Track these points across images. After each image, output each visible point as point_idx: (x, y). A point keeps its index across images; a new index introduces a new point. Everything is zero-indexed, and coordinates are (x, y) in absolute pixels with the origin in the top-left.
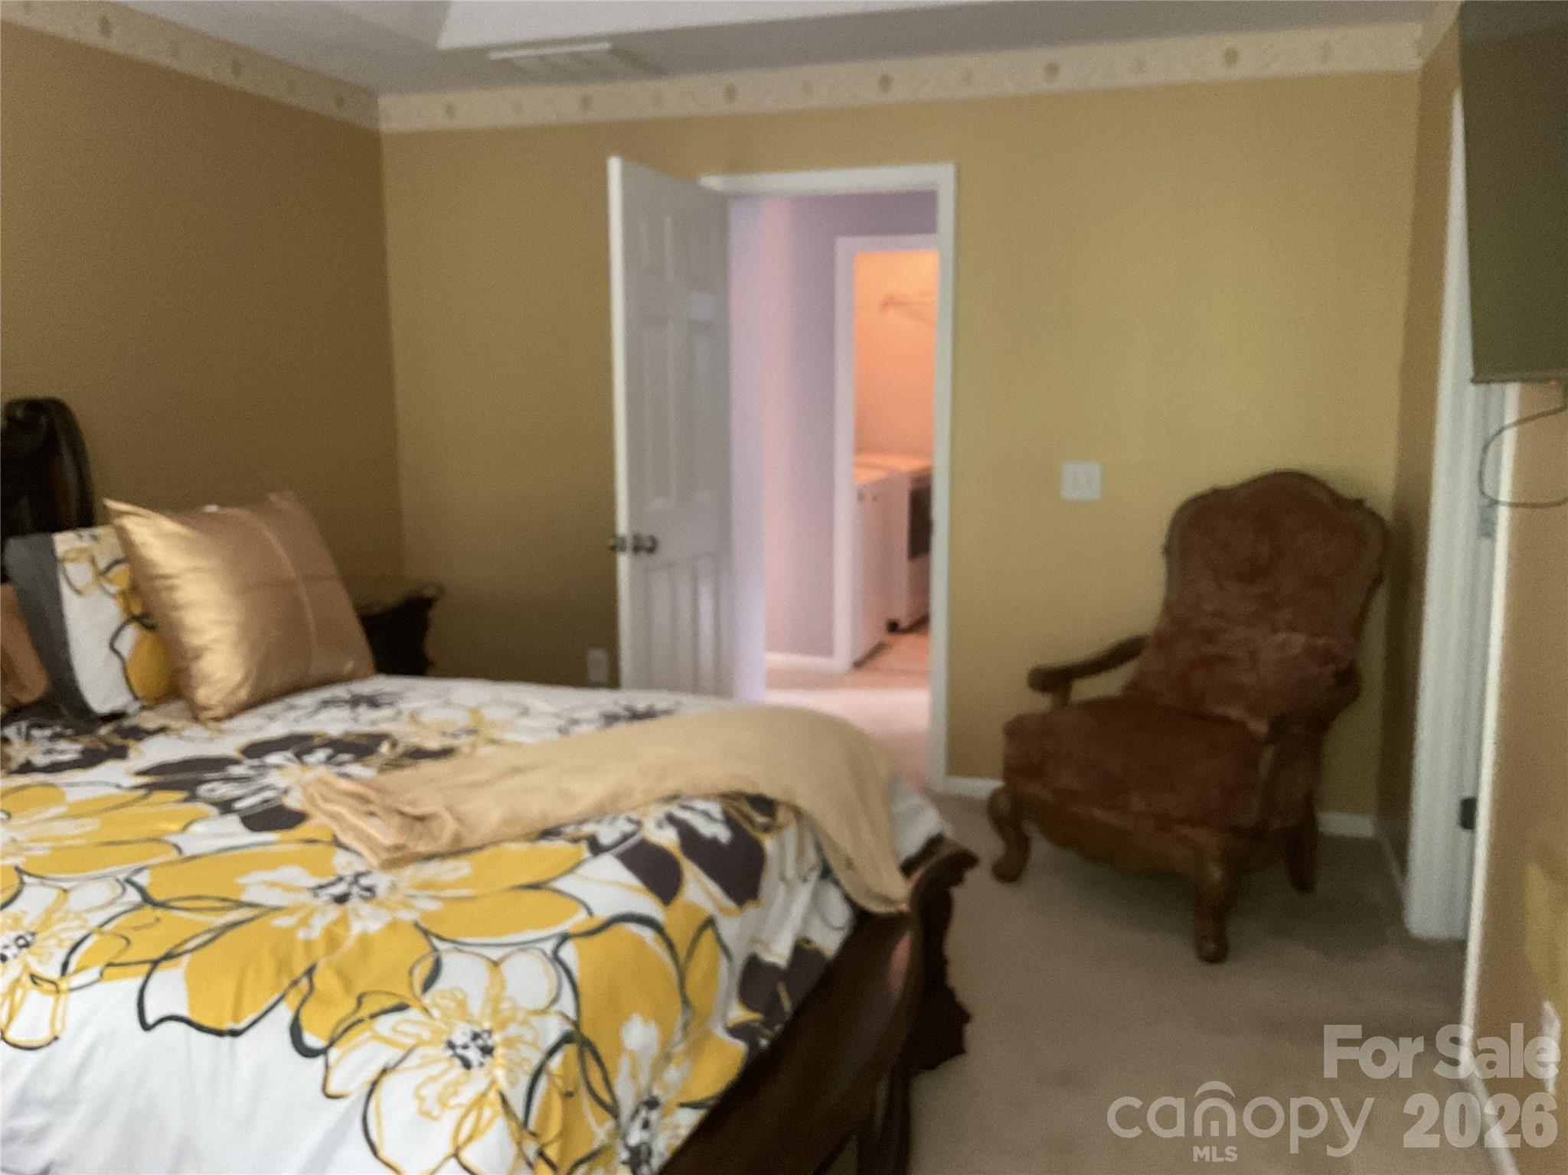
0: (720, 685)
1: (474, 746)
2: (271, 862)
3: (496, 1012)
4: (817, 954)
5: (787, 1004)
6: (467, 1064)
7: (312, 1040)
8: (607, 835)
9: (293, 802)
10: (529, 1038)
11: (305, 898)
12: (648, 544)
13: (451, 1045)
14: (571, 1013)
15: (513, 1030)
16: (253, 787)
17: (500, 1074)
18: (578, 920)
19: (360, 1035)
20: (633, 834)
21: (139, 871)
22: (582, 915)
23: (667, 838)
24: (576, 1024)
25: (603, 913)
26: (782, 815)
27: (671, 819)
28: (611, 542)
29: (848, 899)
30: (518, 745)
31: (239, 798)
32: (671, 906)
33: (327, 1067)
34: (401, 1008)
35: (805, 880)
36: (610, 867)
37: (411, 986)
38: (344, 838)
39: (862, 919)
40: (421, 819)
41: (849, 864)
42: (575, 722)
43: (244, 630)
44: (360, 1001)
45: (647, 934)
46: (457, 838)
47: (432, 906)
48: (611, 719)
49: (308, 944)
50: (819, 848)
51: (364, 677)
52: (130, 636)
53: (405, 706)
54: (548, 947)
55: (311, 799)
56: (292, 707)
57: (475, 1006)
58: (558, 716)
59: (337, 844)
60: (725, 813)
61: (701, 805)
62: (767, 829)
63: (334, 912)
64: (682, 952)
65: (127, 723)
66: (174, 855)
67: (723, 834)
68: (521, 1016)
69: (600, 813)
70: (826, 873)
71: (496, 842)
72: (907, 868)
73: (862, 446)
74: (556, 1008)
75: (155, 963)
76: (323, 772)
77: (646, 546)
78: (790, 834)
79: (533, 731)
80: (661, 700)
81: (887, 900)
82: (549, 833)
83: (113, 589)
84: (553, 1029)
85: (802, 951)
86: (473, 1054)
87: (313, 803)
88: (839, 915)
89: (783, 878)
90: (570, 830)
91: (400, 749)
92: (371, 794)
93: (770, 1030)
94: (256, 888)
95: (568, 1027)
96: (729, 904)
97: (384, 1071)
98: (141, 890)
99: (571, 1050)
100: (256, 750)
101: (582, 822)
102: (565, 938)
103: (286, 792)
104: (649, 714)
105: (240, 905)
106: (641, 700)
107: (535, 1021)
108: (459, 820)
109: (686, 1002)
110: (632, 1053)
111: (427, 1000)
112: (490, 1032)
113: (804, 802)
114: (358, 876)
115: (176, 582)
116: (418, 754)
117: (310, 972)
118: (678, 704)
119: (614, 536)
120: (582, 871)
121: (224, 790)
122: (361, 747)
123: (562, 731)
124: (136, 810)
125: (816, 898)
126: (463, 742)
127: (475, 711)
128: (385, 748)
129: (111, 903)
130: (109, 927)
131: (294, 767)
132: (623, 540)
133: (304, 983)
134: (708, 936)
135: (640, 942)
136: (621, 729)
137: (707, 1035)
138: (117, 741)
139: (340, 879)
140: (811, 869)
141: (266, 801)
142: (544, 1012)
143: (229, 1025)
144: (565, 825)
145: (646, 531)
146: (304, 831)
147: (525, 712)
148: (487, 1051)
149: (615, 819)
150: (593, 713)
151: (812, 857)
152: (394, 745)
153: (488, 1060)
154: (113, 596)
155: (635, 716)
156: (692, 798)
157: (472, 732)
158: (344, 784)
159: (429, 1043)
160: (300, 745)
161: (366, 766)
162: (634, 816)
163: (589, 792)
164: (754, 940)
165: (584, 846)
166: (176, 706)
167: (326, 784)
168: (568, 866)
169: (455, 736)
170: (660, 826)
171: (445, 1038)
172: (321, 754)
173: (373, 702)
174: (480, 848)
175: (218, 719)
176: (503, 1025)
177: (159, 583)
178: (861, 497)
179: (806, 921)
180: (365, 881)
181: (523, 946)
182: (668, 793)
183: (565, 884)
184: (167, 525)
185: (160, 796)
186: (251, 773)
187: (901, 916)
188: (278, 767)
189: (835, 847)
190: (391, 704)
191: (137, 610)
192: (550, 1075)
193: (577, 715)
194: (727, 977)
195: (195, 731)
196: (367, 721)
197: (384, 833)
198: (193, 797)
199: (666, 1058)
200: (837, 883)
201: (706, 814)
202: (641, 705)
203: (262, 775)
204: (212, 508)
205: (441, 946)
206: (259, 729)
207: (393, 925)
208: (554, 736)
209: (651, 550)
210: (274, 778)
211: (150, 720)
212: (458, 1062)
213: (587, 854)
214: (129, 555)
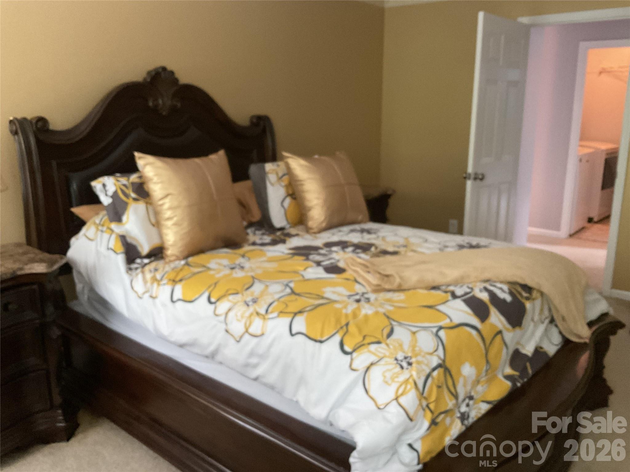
0: (507, 237)
1: (406, 252)
2: (334, 285)
3: (413, 350)
4: (545, 354)
5: (530, 371)
6: (402, 367)
7: (347, 348)
8: (459, 291)
9: (341, 265)
10: (426, 362)
11: (345, 299)
12: (480, 177)
13: (396, 359)
14: (442, 356)
15: (420, 358)
16: (327, 258)
17: (414, 373)
18: (445, 322)
19: (364, 350)
20: (470, 293)
21: (291, 282)
22: (448, 321)
23: (484, 296)
24: (444, 361)
25: (456, 321)
26: (535, 294)
27: (486, 289)
28: (464, 175)
29: (561, 333)
30: (423, 253)
31: (323, 261)
32: (484, 323)
33: (352, 359)
34: (379, 342)
35: (543, 323)
36: (459, 304)
37: (382, 336)
38: (360, 280)
39: (566, 342)
40: (387, 276)
41: (564, 319)
42: (446, 247)
43: (325, 201)
44: (364, 337)
45: (474, 332)
46: (400, 285)
47: (391, 308)
48: (461, 247)
49: (347, 315)
50: (550, 310)
51: (365, 222)
52: (288, 201)
53: (381, 234)
54: (435, 330)
55: (347, 264)
56: (340, 231)
57: (406, 347)
58: (439, 244)
59: (356, 281)
60: (509, 289)
61: (499, 285)
62: (527, 299)
63: (355, 305)
64: (488, 342)
65: (286, 232)
66: (301, 278)
67: (508, 298)
68: (423, 354)
69: (456, 283)
70: (552, 321)
71: (415, 288)
72: (590, 324)
73: (583, 138)
74: (436, 353)
75: (295, 314)
76: (351, 255)
77: (479, 178)
78: (538, 303)
79: (428, 248)
80: (483, 241)
81: (580, 337)
82: (435, 288)
83: (283, 184)
84: (435, 361)
85: (538, 351)
86: (404, 364)
87: (348, 266)
88: (557, 340)
89: (533, 320)
90: (443, 288)
91: (378, 250)
92: (368, 265)
93: (522, 380)
94: (329, 292)
95: (440, 362)
96: (508, 326)
97: (372, 364)
98: (291, 289)
99: (441, 370)
100: (329, 245)
101: (449, 285)
102: (441, 328)
103: (338, 261)
104: (477, 246)
105: (323, 298)
106: (474, 241)
107: (428, 357)
108: (401, 278)
109: (488, 362)
110: (465, 377)
111: (388, 341)
112: (411, 358)
113: (545, 290)
114: (363, 294)
115: (303, 182)
116: (385, 253)
117: (347, 325)
118: (490, 243)
119: (466, 173)
120: (449, 304)
121: (318, 258)
122: (364, 248)
123: (441, 250)
124: (289, 262)
125: (546, 330)
126: (402, 250)
127: (406, 239)
128: (373, 249)
129: (282, 291)
130: (282, 299)
131: (341, 252)
132: (470, 174)
133: (345, 328)
134: (499, 337)
135: (470, 334)
136: (465, 251)
137: (495, 377)
138: (282, 237)
139: (357, 294)
140: (546, 318)
141: (332, 263)
142: (431, 354)
143: (319, 338)
144: (442, 285)
145: (480, 171)
146: (344, 275)
147: (426, 241)
148: (410, 364)
149: (462, 286)
150: (454, 244)
151: (546, 313)
152: (376, 248)
153: (409, 367)
154: (283, 187)
155: (471, 247)
156: (495, 282)
157: (405, 246)
158: (359, 260)
159: (389, 357)
160: (343, 245)
161: (367, 254)
162: (470, 286)
163: (451, 274)
164: (518, 343)
165: (449, 295)
166: (301, 227)
167: (353, 259)
168: (443, 301)
169: (399, 247)
170: (481, 291)
171: (394, 356)
172: (350, 249)
173: (369, 232)
174: (409, 290)
175: (315, 233)
176: (416, 355)
177: (299, 183)
178: (581, 160)
179: (541, 339)
180: (366, 296)
181: (425, 328)
182: (486, 279)
183: (441, 308)
184: (302, 162)
185: (296, 258)
186: (327, 253)
187: (585, 344)
188: (336, 252)
189: (558, 311)
190: (375, 233)
191: (290, 192)
192: (433, 378)
193: (447, 244)
194: (505, 355)
195: (308, 236)
196: (366, 238)
197: (373, 279)
198: (307, 259)
199: (477, 382)
200: (556, 326)
201: (501, 289)
202: (474, 243)
203: (330, 254)
204: (316, 157)
205: (394, 323)
206: (329, 238)
207: (377, 313)
208: (438, 251)
209: (482, 179)
210: (334, 255)
211: (293, 231)
212: (399, 367)
213: (450, 297)
214: (289, 172)
